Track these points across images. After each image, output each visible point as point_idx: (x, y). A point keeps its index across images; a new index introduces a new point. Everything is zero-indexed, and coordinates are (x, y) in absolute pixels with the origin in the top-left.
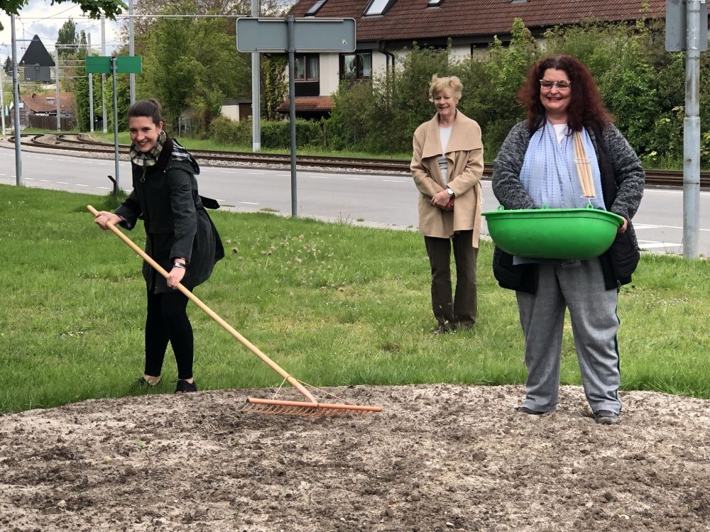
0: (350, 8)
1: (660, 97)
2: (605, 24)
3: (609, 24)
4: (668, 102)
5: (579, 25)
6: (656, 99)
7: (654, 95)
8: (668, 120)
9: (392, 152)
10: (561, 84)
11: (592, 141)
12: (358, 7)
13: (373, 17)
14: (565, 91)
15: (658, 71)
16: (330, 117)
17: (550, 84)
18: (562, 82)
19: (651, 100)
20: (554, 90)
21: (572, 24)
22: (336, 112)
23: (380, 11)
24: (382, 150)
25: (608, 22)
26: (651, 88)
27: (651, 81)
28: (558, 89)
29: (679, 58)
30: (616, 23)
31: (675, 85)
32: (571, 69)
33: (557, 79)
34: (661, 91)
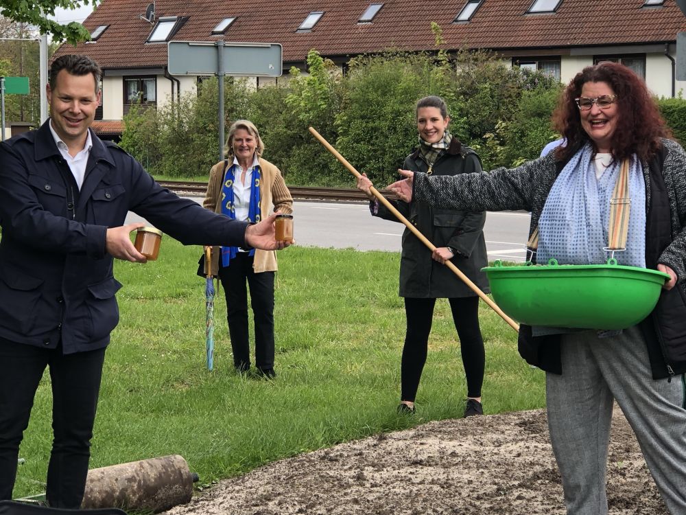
0: (133, 34)
1: (470, 125)
2: (407, 54)
3: (410, 54)
4: (477, 130)
5: (381, 55)
6: (466, 126)
7: (465, 123)
8: (479, 147)
9: (191, 175)
10: (602, 101)
11: (644, 175)
12: (141, 34)
13: (156, 43)
14: (611, 109)
15: (467, 100)
16: (121, 140)
17: (589, 103)
18: (603, 97)
19: (462, 128)
20: (596, 109)
21: (375, 54)
22: (127, 136)
23: (164, 38)
24: (180, 173)
25: (408, 52)
26: (461, 116)
27: (461, 109)
28: (600, 107)
29: (486, 88)
30: (417, 53)
31: (483, 114)
32: (614, 79)
33: (596, 94)
34: (471, 119)
